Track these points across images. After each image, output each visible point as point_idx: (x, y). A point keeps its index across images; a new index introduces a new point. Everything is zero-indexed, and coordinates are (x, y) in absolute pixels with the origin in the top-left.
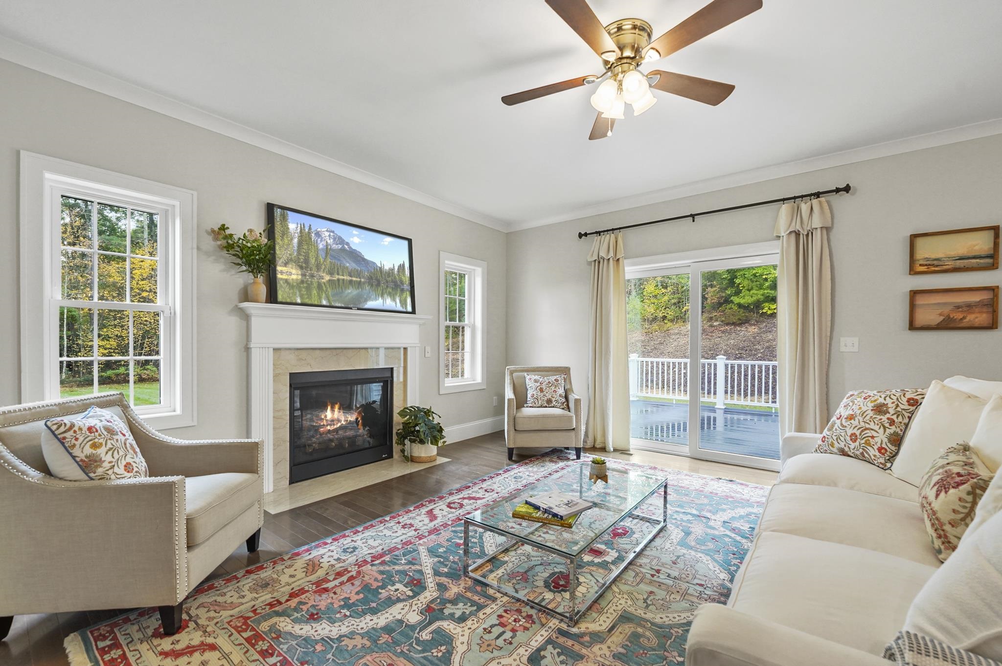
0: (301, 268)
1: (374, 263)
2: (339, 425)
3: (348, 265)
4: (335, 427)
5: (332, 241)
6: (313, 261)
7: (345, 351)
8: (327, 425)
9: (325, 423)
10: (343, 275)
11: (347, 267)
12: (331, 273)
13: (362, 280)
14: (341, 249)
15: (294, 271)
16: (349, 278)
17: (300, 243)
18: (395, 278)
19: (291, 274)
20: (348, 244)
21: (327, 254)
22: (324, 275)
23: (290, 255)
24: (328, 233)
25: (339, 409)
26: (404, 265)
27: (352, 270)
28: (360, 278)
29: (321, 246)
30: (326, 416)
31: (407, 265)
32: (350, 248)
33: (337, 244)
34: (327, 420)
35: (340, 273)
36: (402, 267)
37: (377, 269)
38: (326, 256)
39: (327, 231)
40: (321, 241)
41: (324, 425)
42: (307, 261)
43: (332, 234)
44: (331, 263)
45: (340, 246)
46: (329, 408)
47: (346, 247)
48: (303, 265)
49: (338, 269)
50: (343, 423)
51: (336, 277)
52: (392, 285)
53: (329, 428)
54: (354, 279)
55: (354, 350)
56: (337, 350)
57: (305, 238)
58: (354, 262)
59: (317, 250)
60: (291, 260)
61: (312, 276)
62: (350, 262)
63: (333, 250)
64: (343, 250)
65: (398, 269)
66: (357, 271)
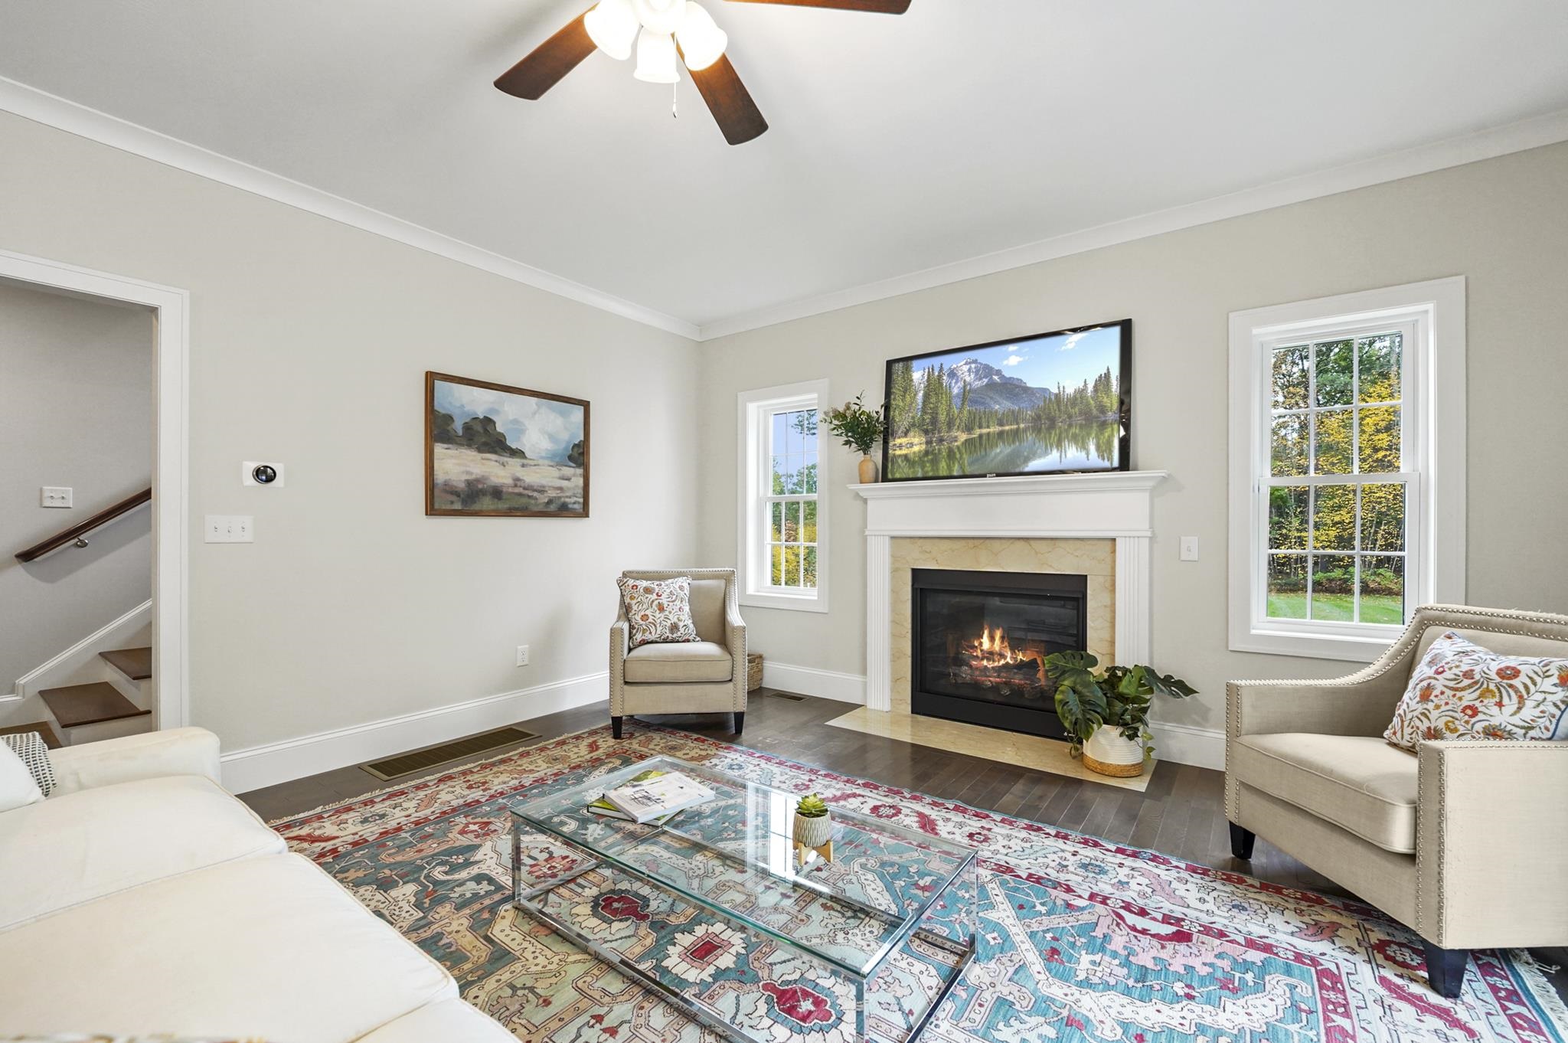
0: (926, 432)
1: (1045, 390)
2: (1002, 662)
3: (997, 407)
4: (996, 664)
5: (972, 376)
6: (942, 417)
7: (988, 541)
8: (982, 659)
9: (979, 654)
10: (988, 427)
11: (996, 412)
12: (969, 429)
13: (1022, 426)
14: (987, 385)
15: (916, 440)
16: (998, 429)
17: (926, 396)
18: (1088, 404)
19: (912, 445)
20: (999, 372)
21: (964, 399)
22: (959, 433)
23: (913, 418)
24: (968, 367)
25: (1003, 638)
26: (1107, 375)
27: (1003, 414)
28: (1018, 424)
29: (955, 391)
30: (981, 644)
31: (1115, 373)
32: (1002, 377)
33: (980, 379)
34: (982, 651)
35: (984, 425)
36: (1104, 380)
37: (1050, 399)
38: (963, 404)
39: (966, 364)
40: (956, 383)
41: (977, 657)
42: (934, 421)
43: (973, 366)
44: (969, 412)
45: (985, 381)
46: (986, 633)
47: (996, 377)
48: (929, 427)
49: (980, 418)
50: (1008, 660)
51: (977, 432)
52: (1080, 420)
53: (985, 662)
54: (1007, 428)
55: (1003, 541)
56: (976, 541)
57: (934, 387)
58: (1008, 398)
59: (950, 398)
60: (914, 425)
61: (941, 440)
62: (1001, 400)
63: (975, 391)
64: (991, 385)
65: (1095, 386)
66: (1013, 412)
